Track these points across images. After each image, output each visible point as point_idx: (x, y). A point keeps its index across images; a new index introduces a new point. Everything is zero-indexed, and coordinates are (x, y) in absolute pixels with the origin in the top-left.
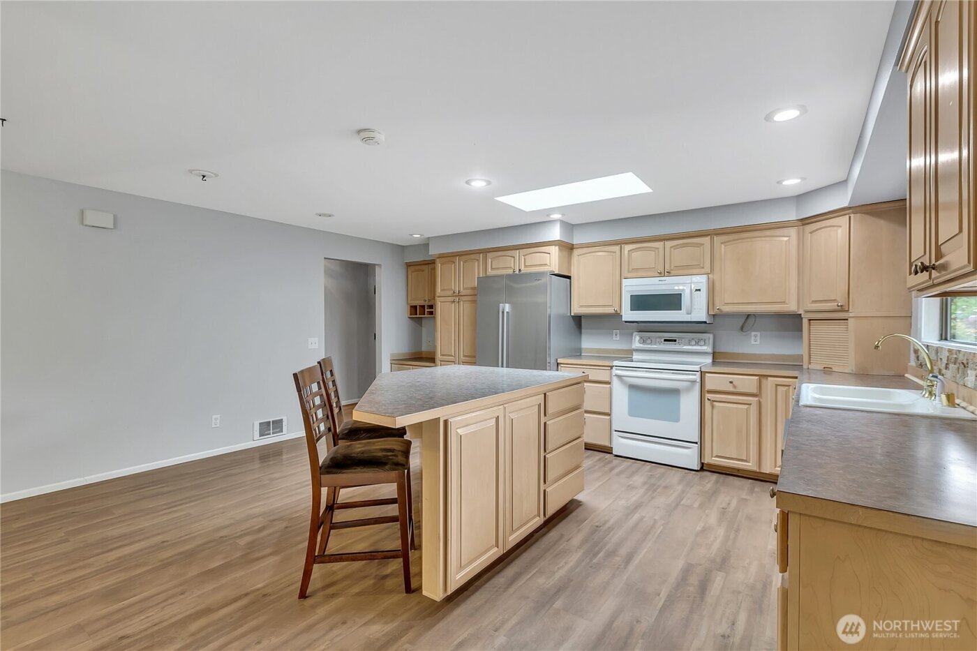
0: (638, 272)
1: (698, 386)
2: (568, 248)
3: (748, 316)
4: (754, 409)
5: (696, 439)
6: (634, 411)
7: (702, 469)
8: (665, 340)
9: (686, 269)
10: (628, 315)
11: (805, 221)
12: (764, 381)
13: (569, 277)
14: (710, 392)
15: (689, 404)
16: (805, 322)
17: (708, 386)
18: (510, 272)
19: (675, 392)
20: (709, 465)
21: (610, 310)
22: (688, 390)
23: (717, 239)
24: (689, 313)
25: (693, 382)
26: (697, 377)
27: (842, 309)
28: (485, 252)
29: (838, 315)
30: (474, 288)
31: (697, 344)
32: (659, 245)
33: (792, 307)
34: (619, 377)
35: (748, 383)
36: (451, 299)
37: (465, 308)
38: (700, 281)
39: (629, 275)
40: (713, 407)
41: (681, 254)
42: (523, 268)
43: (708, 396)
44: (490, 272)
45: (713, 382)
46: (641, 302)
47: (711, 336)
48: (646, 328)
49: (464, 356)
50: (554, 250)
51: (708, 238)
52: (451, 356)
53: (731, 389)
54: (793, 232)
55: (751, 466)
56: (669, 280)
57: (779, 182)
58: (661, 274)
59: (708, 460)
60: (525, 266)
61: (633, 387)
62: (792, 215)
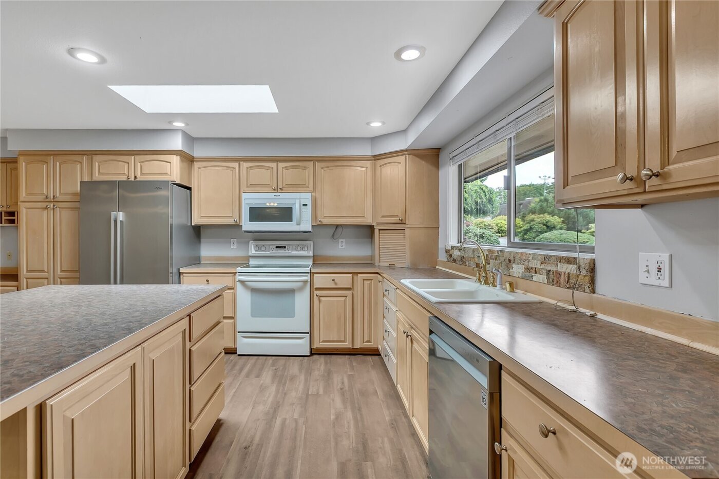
0: (255, 187)
1: (309, 284)
2: (189, 160)
3: (337, 226)
4: (349, 300)
5: (308, 330)
6: (256, 312)
7: (312, 354)
8: (277, 247)
9: (294, 187)
10: (248, 225)
11: (377, 158)
12: (355, 277)
13: (190, 189)
14: (318, 289)
15: (302, 301)
16: (376, 231)
17: (316, 285)
18: (124, 178)
19: (291, 292)
20: (317, 349)
21: (230, 221)
22: (301, 289)
23: (319, 165)
24: (299, 224)
25: (305, 282)
26: (307, 278)
27: (402, 222)
28: (92, 154)
29: (399, 226)
30: (75, 194)
31: (302, 249)
32: (274, 164)
33: (368, 220)
34: (242, 282)
35: (344, 280)
36: (44, 205)
37: (64, 218)
38: (307, 197)
39: (247, 190)
40: (320, 301)
41: (288, 173)
42: (139, 175)
43: (316, 292)
44: (97, 177)
45: (320, 280)
46: (257, 214)
47: (312, 243)
48: (260, 237)
49: (62, 271)
50: (176, 160)
51: (312, 164)
52: (43, 271)
53: (333, 285)
54: (369, 164)
55: (346, 345)
56: (282, 195)
57: (368, 124)
58: (275, 190)
59: (317, 345)
60: (142, 174)
61: (254, 291)
62: (367, 151)
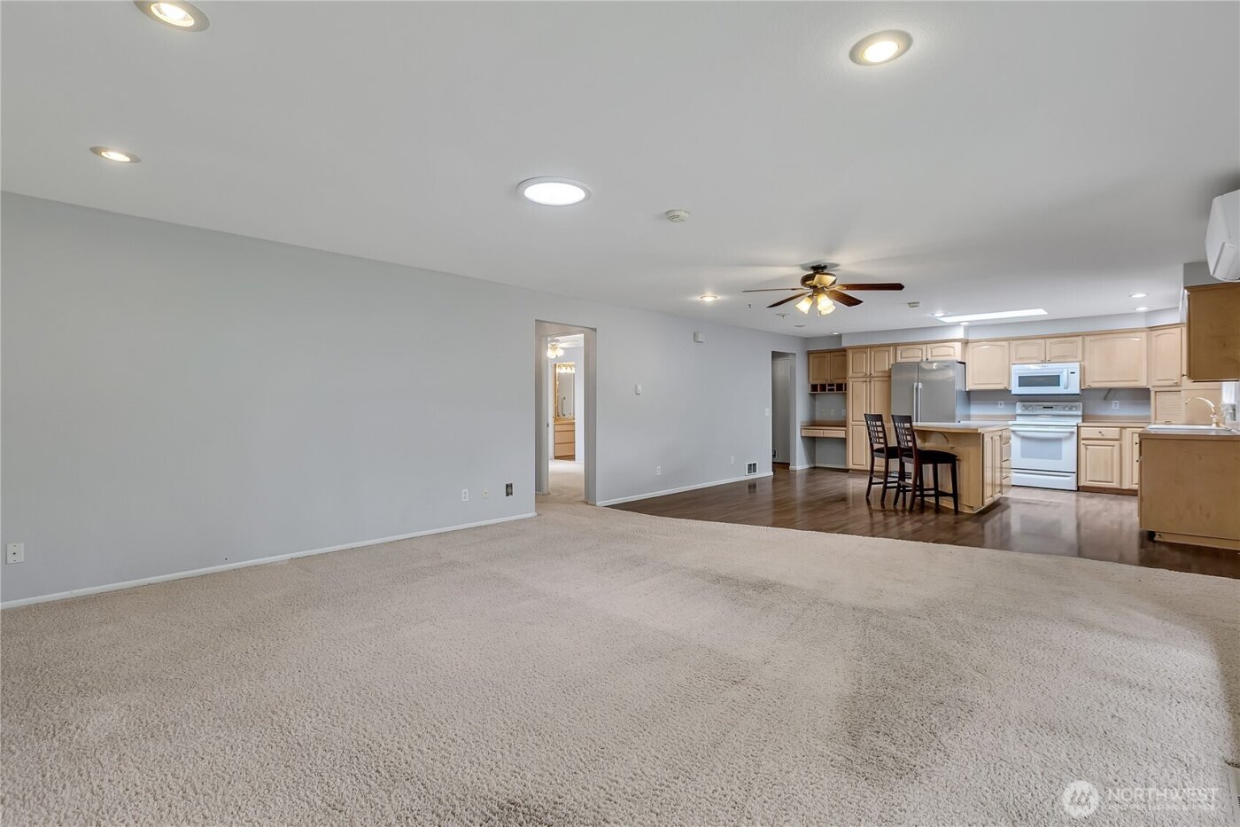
0: (1023, 360)
1: (1075, 436)
2: (966, 343)
3: (1110, 390)
4: (1116, 450)
5: (1075, 471)
6: (1024, 454)
7: (1078, 490)
8: (1044, 407)
9: (1063, 359)
10: (1016, 389)
11: (1152, 329)
12: (1123, 430)
13: (964, 363)
14: (1083, 439)
15: (1069, 448)
16: (1152, 394)
17: (1083, 435)
18: (919, 360)
19: (1059, 440)
20: (1083, 487)
21: (1001, 387)
22: (1067, 438)
23: (1087, 339)
24: (1066, 388)
25: (1072, 433)
26: (1075, 429)
27: (1176, 385)
28: (896, 345)
29: (1174, 388)
30: (885, 372)
31: (1071, 409)
32: (1042, 341)
33: (1142, 383)
34: (1013, 431)
35: (1114, 433)
36: (862, 379)
37: (877, 387)
38: (1075, 367)
39: (1017, 362)
40: (1086, 449)
41: (1056, 348)
42: (929, 357)
43: (1083, 442)
44: (899, 360)
45: (1085, 432)
46: (1024, 381)
47: (1081, 404)
48: (1025, 399)
50: (958, 346)
51: (1080, 338)
53: (1100, 436)
54: (1144, 335)
55: (1115, 485)
56: (1049, 365)
57: (1134, 309)
58: (1043, 362)
59: (1082, 483)
60: (932, 356)
61: (1024, 438)
62: (1141, 324)
